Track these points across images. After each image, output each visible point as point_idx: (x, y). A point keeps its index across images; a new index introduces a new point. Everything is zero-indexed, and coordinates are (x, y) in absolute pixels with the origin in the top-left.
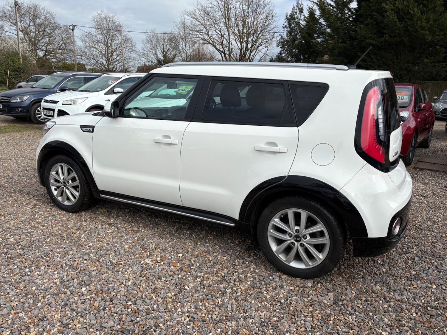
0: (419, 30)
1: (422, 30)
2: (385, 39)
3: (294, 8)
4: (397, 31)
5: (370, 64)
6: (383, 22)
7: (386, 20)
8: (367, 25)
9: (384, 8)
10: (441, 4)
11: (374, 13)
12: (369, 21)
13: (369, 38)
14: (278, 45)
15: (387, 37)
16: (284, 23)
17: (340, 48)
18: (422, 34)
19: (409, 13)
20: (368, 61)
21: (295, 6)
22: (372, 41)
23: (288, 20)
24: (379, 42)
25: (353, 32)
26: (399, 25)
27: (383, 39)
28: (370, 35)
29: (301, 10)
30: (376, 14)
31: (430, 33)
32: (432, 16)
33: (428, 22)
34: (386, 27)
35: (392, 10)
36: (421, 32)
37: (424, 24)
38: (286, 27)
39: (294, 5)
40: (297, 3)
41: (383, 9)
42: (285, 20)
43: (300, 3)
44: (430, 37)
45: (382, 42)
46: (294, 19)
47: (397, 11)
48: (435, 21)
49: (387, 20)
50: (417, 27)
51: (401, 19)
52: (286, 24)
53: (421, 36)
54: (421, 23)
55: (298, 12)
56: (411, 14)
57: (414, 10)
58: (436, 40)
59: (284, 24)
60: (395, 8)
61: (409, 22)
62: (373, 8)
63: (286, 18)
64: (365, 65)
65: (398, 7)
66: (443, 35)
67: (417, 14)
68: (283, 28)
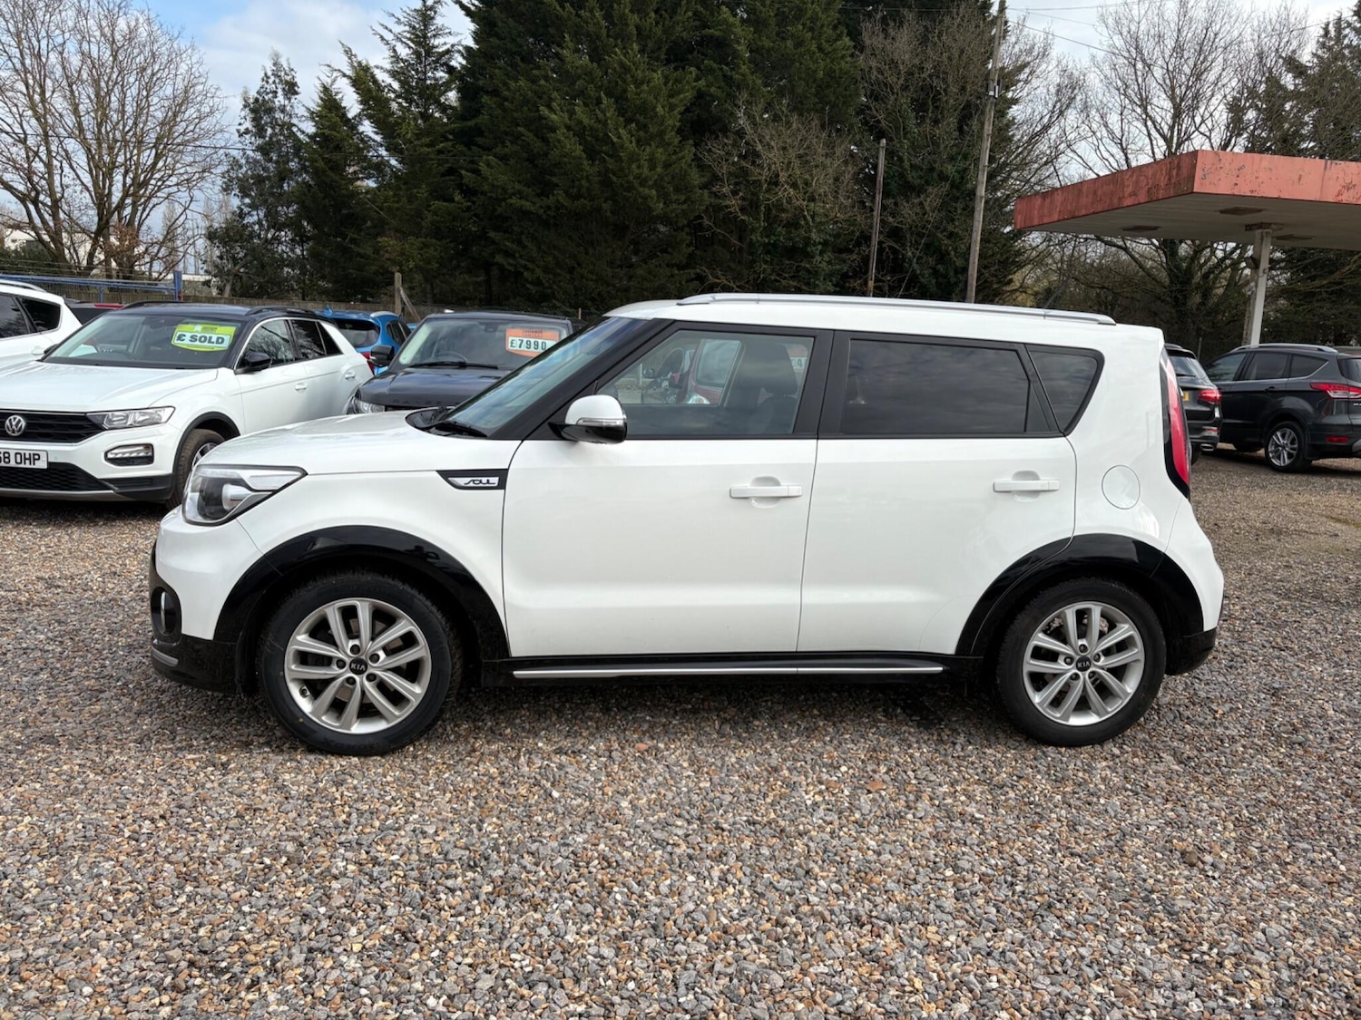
0: (636, 185)
1: (641, 184)
2: (558, 201)
3: (268, 78)
4: (584, 182)
5: (523, 262)
6: (546, 154)
7: (555, 154)
8: (504, 158)
9: (546, 119)
10: (674, 127)
11: (521, 129)
12: (510, 148)
13: (514, 194)
14: (228, 186)
15: (559, 196)
16: (242, 121)
17: (435, 214)
18: (641, 197)
19: (606, 140)
20: (517, 255)
21: (269, 73)
22: (523, 202)
23: (252, 111)
24: (541, 207)
25: (469, 174)
26: (587, 169)
27: (551, 201)
28: (517, 186)
29: (291, 89)
30: (526, 133)
31: (658, 196)
32: (660, 154)
33: (652, 168)
34: (556, 170)
35: (568, 128)
36: (641, 189)
37: (646, 171)
38: (247, 131)
39: (264, 68)
40: (275, 64)
41: (544, 121)
42: (243, 114)
43: (285, 66)
44: (661, 205)
45: (549, 208)
46: (270, 111)
47: (580, 132)
48: (667, 166)
49: (558, 152)
50: (631, 178)
51: (592, 154)
52: (248, 125)
53: (640, 200)
54: (639, 167)
55: (280, 92)
56: (613, 143)
57: (619, 133)
58: (671, 212)
59: (240, 124)
60: (573, 123)
61: (611, 163)
62: (515, 115)
63: (245, 106)
64: (511, 265)
65: (580, 122)
66: (685, 202)
67: (627, 144)
68: (241, 135)
